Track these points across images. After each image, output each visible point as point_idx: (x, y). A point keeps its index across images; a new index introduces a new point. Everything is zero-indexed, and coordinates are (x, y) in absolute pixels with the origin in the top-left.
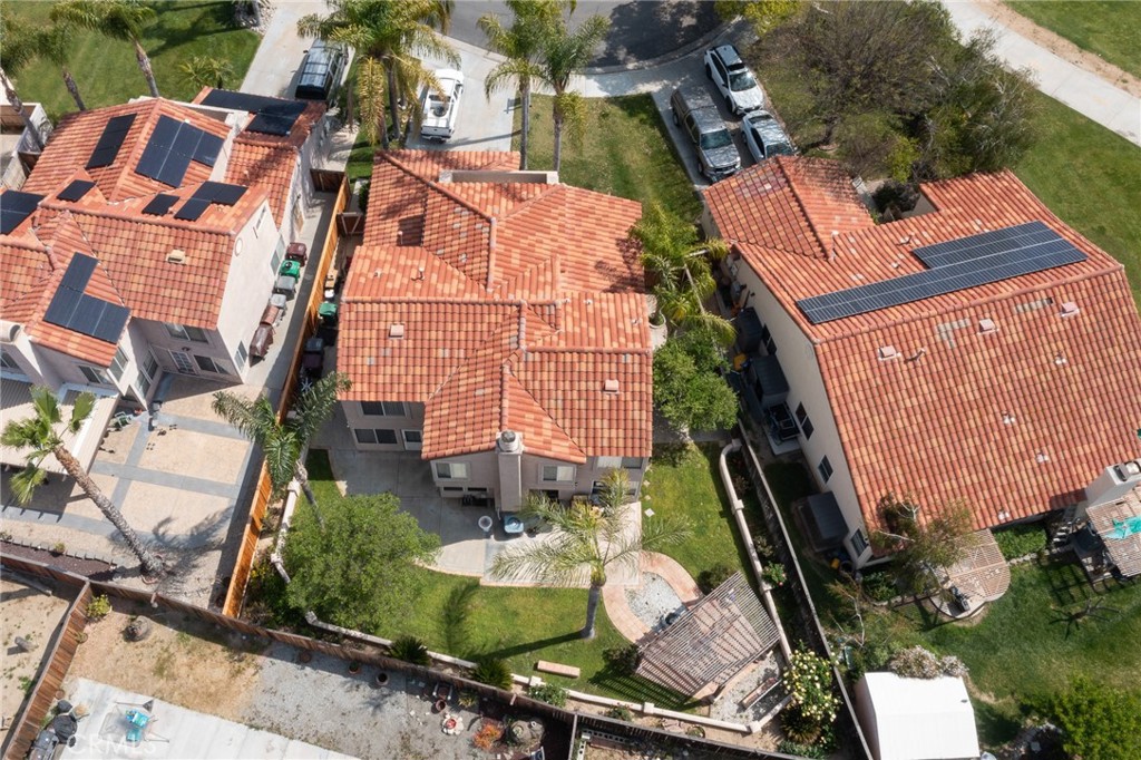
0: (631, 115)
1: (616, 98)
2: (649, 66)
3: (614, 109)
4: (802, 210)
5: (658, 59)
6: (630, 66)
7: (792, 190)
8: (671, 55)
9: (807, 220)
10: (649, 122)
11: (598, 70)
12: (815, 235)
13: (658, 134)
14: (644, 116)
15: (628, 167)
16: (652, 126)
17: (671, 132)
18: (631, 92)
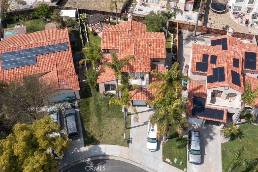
0: (92, 136)
1: (96, 144)
2: (82, 159)
3: (98, 138)
4: (58, 75)
5: (79, 163)
6: (89, 159)
7: (58, 80)
8: (74, 164)
9: (57, 72)
10: (88, 133)
11: (100, 158)
12: (57, 69)
13: (85, 128)
14: (89, 136)
15: (96, 117)
16: (87, 131)
17: (81, 130)
18: (91, 146)
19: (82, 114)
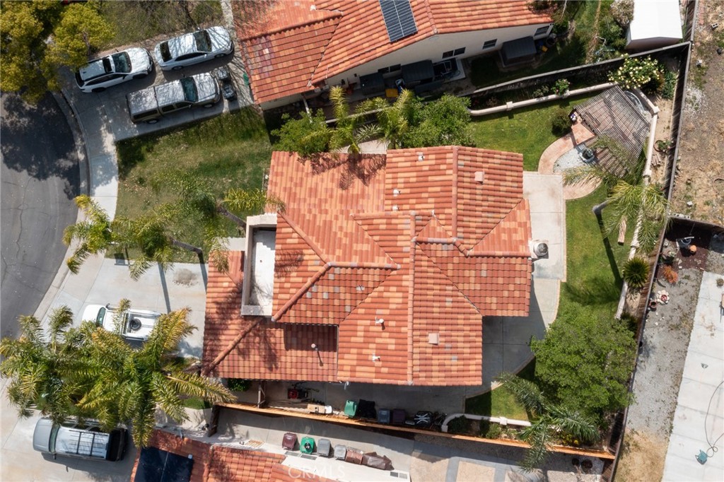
0: (141, 159)
1: (120, 170)
2: (82, 140)
3: (134, 173)
4: (294, 28)
5: (75, 132)
6: (81, 157)
7: (275, 33)
8: (71, 121)
9: (304, 25)
10: (150, 145)
11: (83, 185)
12: (318, 22)
13: (166, 137)
14: (144, 148)
15: (200, 164)
16: (157, 142)
17: (163, 127)
18: (115, 159)
19: (210, 123)
